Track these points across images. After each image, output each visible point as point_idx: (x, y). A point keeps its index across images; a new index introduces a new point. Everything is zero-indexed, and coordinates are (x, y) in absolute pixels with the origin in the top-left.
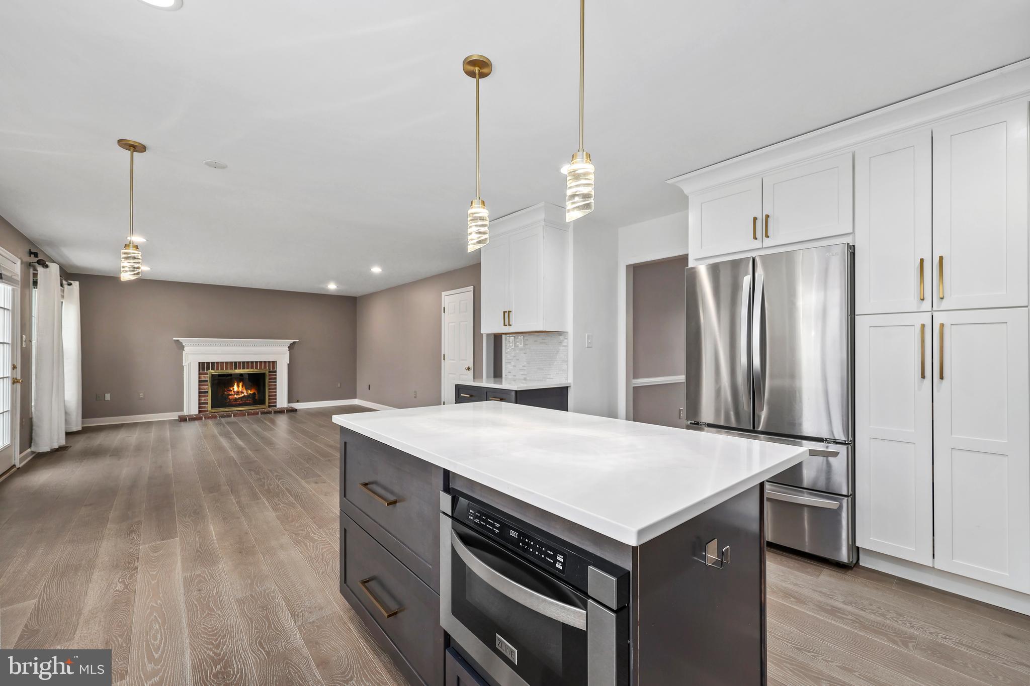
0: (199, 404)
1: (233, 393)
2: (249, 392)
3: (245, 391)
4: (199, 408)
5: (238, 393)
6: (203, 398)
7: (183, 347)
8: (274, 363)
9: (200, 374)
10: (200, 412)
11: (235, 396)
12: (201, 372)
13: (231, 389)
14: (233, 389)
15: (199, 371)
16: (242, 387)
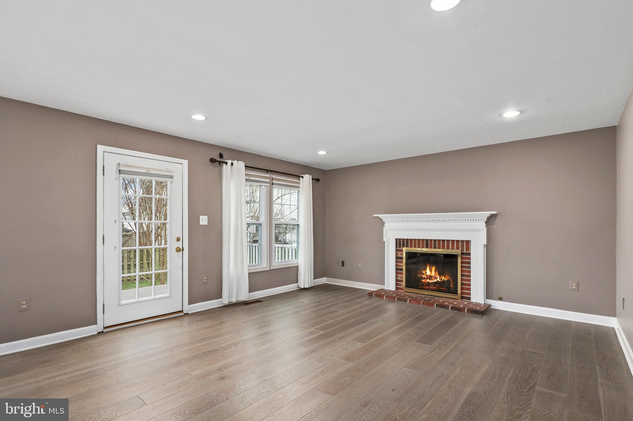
0: (397, 280)
1: (425, 277)
2: (443, 278)
3: (438, 277)
4: (397, 284)
5: (430, 277)
6: (400, 276)
7: (384, 223)
8: (468, 242)
9: (397, 250)
10: (397, 288)
11: (428, 280)
12: (398, 248)
13: (424, 272)
14: (426, 272)
15: (397, 247)
16: (435, 272)
